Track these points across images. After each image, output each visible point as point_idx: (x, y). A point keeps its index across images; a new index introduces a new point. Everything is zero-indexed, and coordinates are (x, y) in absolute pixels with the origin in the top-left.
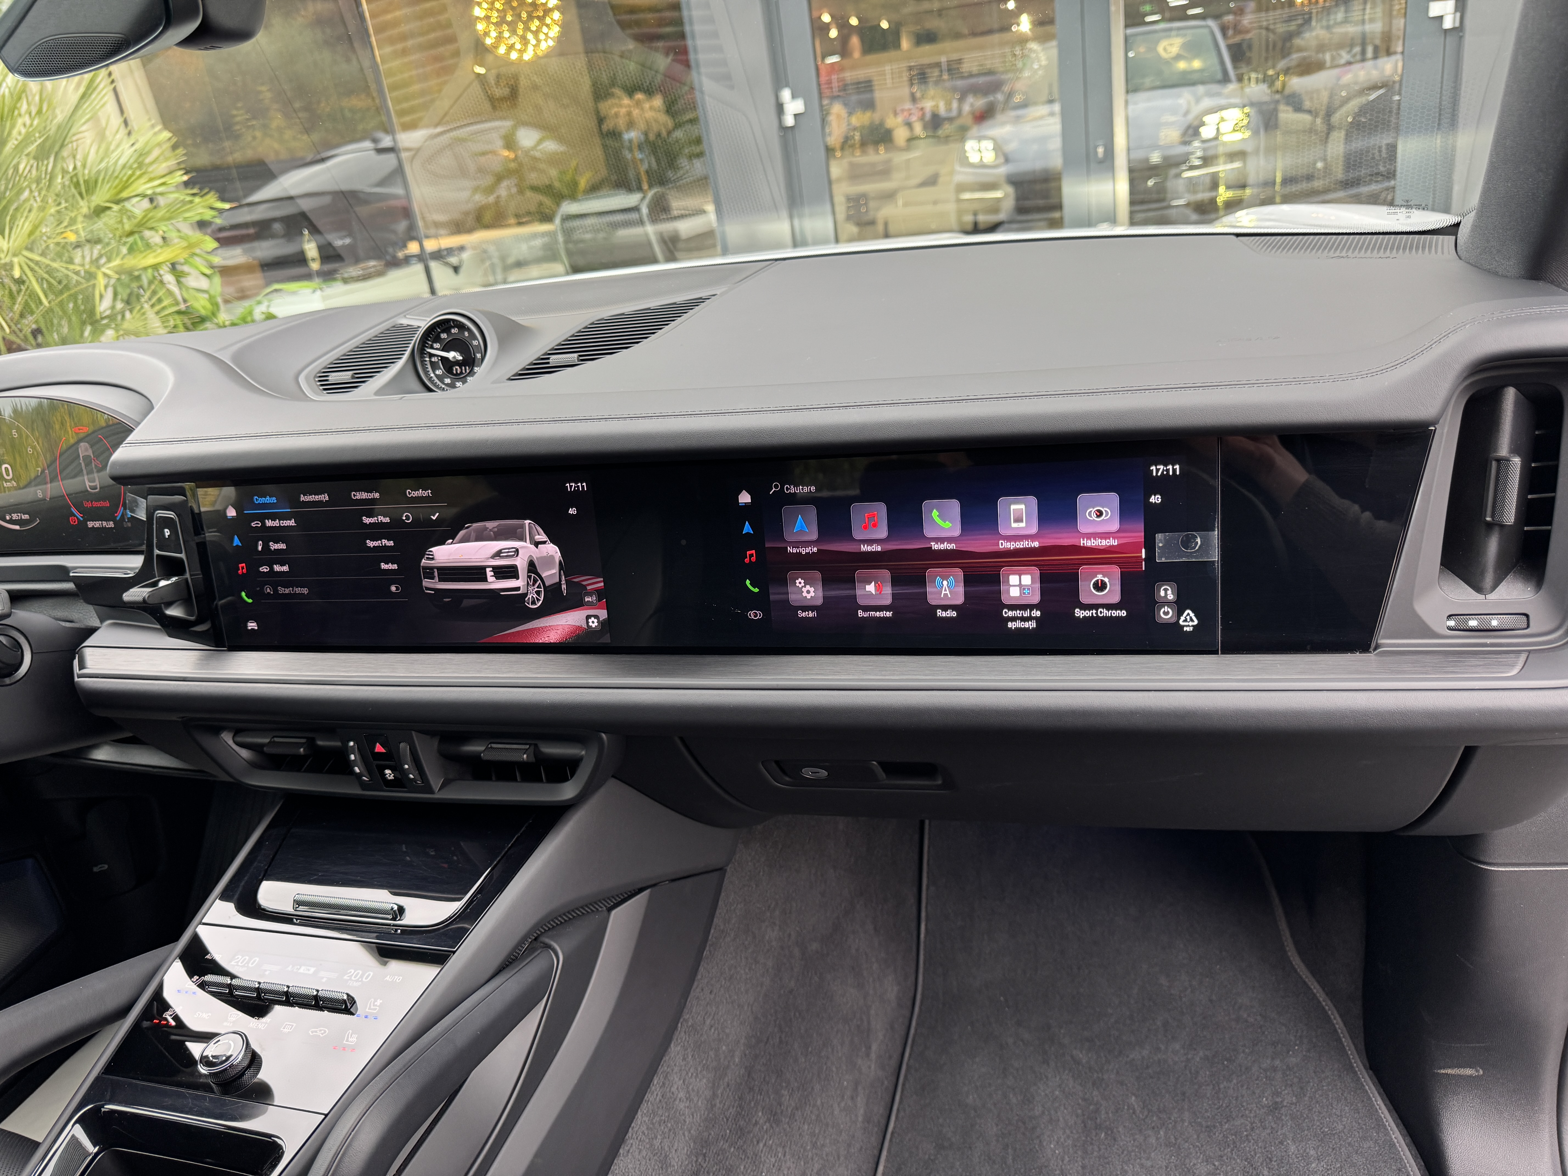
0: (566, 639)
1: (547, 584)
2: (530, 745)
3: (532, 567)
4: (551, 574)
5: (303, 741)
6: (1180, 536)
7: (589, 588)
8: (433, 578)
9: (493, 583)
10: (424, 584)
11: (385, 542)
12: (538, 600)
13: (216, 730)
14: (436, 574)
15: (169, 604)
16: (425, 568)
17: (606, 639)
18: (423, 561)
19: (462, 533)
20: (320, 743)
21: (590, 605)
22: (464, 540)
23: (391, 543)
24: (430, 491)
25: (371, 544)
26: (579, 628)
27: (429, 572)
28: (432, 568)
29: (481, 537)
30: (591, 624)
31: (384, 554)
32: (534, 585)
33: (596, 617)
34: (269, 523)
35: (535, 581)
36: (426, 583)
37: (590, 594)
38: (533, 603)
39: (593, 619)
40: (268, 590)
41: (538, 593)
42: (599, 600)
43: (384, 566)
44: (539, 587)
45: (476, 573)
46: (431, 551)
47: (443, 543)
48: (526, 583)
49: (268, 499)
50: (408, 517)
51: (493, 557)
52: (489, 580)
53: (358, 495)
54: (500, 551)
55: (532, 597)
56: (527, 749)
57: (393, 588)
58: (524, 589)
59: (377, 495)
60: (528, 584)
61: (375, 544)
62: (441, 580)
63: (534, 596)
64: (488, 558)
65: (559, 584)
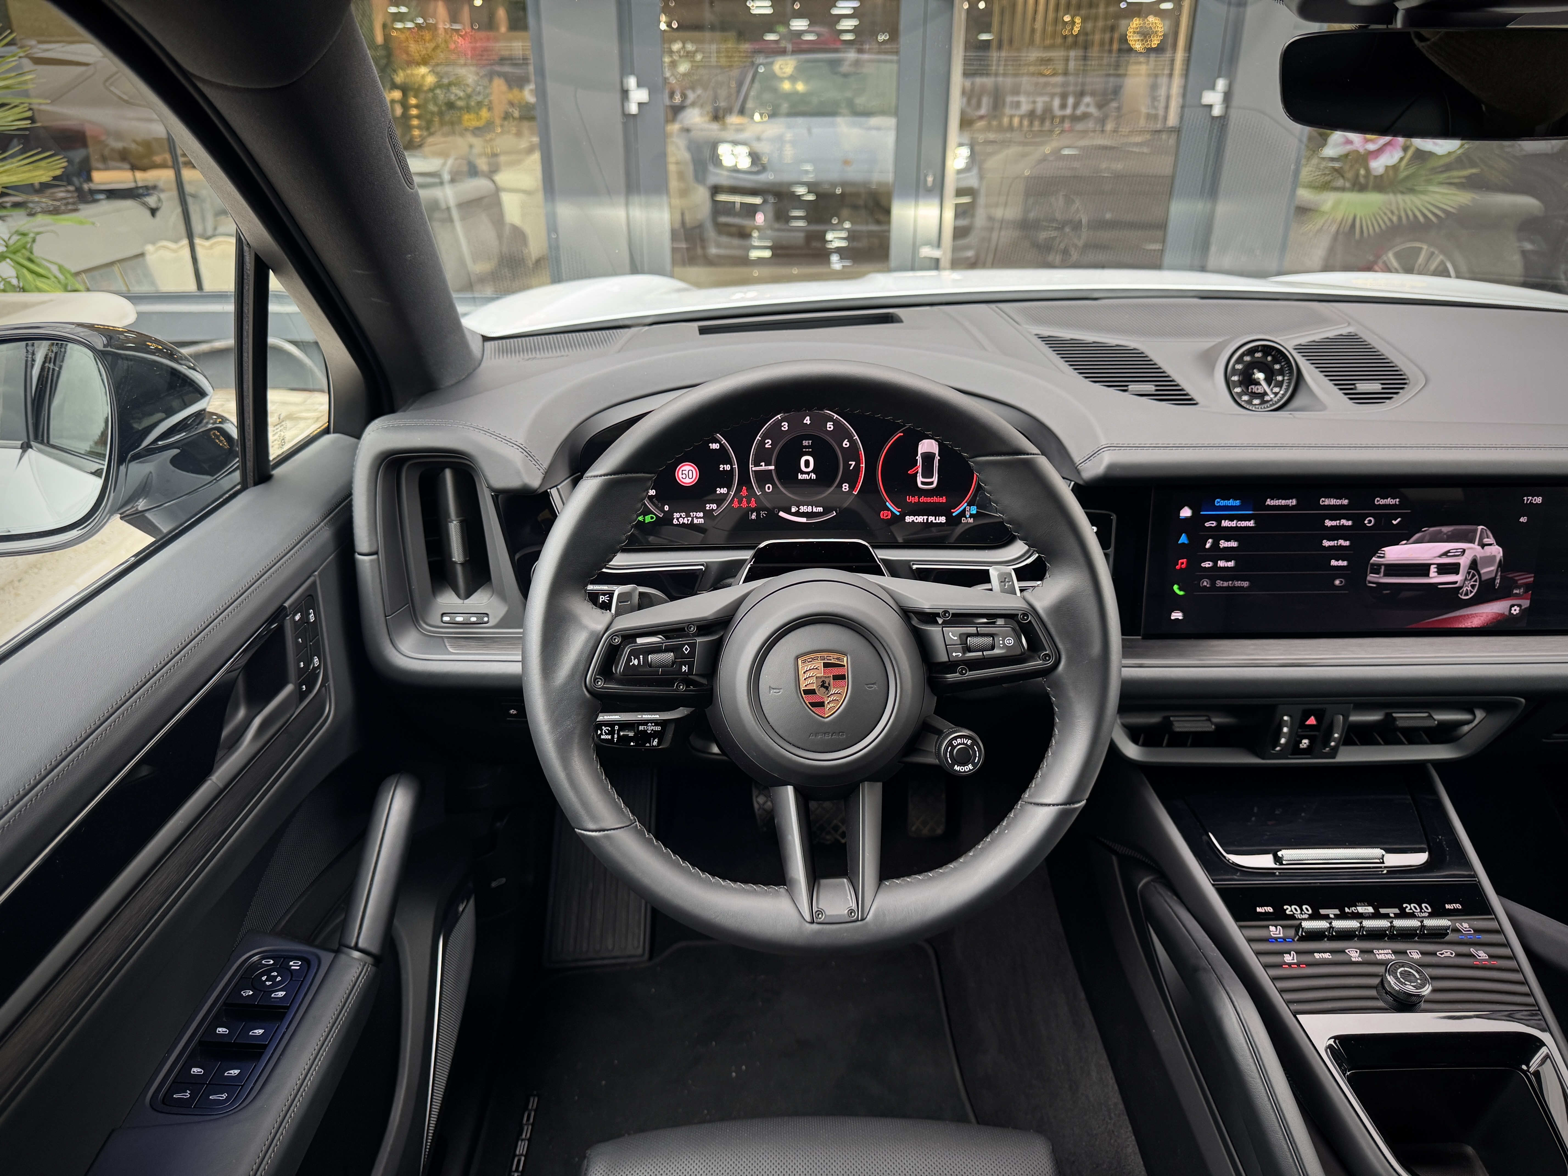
0: (1488, 624)
1: (1484, 578)
3: (1474, 564)
4: (1489, 569)
7: (1520, 582)
10: (1369, 578)
11: (1342, 542)
12: (1472, 592)
14: (1382, 570)
16: (1373, 565)
17: (1524, 624)
18: (1373, 558)
19: (1417, 535)
21: (1516, 596)
23: (1347, 543)
24: (1397, 500)
25: (1326, 543)
26: (1501, 614)
27: (1376, 569)
28: (1379, 565)
30: (1513, 611)
31: (1338, 552)
32: (1471, 579)
33: (1520, 606)
34: (1225, 523)
35: (1473, 577)
36: (1372, 577)
37: (1519, 587)
38: (1466, 594)
39: (1516, 607)
40: (1205, 584)
41: (1473, 586)
42: (1526, 592)
44: (1474, 581)
45: (1422, 569)
46: (1383, 551)
48: (1464, 577)
49: (1231, 502)
50: (1370, 521)
51: (1440, 556)
52: (1431, 575)
53: (1327, 502)
54: (1449, 552)
55: (1467, 590)
56: (1428, 716)
57: (1337, 582)
58: (1460, 583)
59: (1346, 502)
60: (1466, 579)
61: (1331, 543)
62: (1386, 575)
63: (1468, 589)
64: (1435, 557)
65: (1494, 579)
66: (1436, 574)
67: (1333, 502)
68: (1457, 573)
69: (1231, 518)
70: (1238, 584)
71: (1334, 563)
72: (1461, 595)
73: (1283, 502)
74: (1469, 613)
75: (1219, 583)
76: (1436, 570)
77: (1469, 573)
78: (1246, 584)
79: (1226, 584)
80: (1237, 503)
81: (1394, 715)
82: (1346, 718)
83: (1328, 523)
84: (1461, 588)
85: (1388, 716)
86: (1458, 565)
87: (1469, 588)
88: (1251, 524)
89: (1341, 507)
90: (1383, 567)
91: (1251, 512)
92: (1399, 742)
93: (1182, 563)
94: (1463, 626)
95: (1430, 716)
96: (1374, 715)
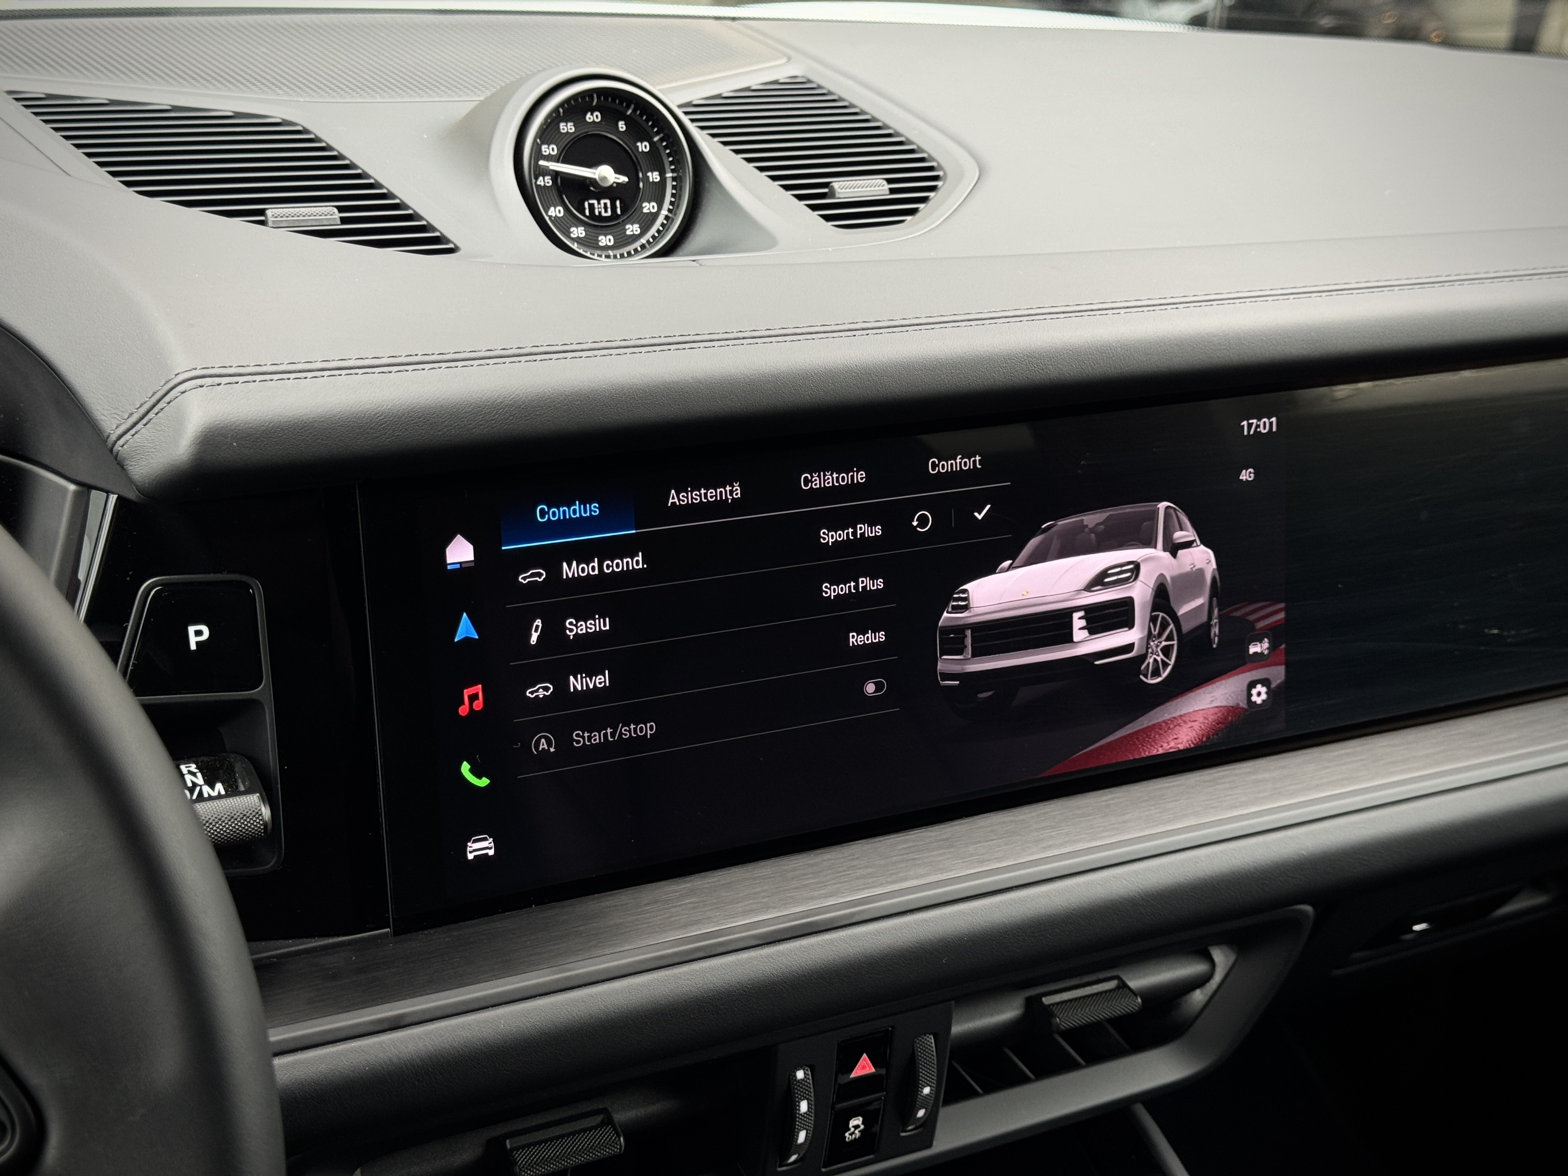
0: (1208, 738)
1: (1186, 627)
3: (1162, 597)
4: (1193, 607)
8: (960, 651)
10: (940, 666)
11: (865, 582)
12: (1165, 665)
14: (969, 641)
16: (946, 630)
17: (1280, 723)
18: (945, 614)
19: (1033, 543)
21: (1260, 660)
22: (1034, 558)
24: (978, 458)
25: (830, 591)
26: (1235, 709)
27: (954, 639)
28: (959, 630)
29: (1069, 546)
30: (1254, 698)
31: (861, 610)
32: (1160, 635)
33: (1265, 682)
34: (570, 570)
35: (1165, 626)
36: (947, 663)
37: (1260, 637)
38: (1156, 673)
39: (1259, 687)
40: (543, 745)
41: (1166, 651)
42: (1275, 646)
44: (1168, 639)
45: (1052, 626)
46: (965, 591)
47: (990, 570)
48: (1146, 633)
49: (576, 511)
50: (923, 521)
51: (1089, 588)
52: (1075, 639)
53: (820, 480)
54: (1104, 574)
55: (1155, 660)
56: (1118, 988)
57: (870, 688)
58: (1140, 646)
59: (860, 477)
60: (1150, 636)
61: (842, 589)
62: (977, 653)
63: (1159, 659)
64: (1079, 591)
65: (1207, 626)
66: (1085, 633)
67: (831, 479)
68: (1129, 623)
69: (582, 554)
70: (627, 731)
71: (855, 639)
72: (1146, 677)
73: (712, 495)
74: (1167, 717)
75: (580, 738)
76: (1083, 623)
77: (1153, 619)
78: (649, 729)
79: (597, 738)
80: (594, 509)
81: (1046, 1000)
82: (941, 1034)
83: (828, 537)
84: (1142, 658)
85: (1033, 1004)
86: (1128, 603)
87: (1160, 657)
88: (637, 562)
89: (852, 490)
90: (969, 633)
91: (634, 532)
92: (1067, 1066)
93: (473, 698)
94: (1161, 751)
95: (1123, 986)
96: (1002, 1012)
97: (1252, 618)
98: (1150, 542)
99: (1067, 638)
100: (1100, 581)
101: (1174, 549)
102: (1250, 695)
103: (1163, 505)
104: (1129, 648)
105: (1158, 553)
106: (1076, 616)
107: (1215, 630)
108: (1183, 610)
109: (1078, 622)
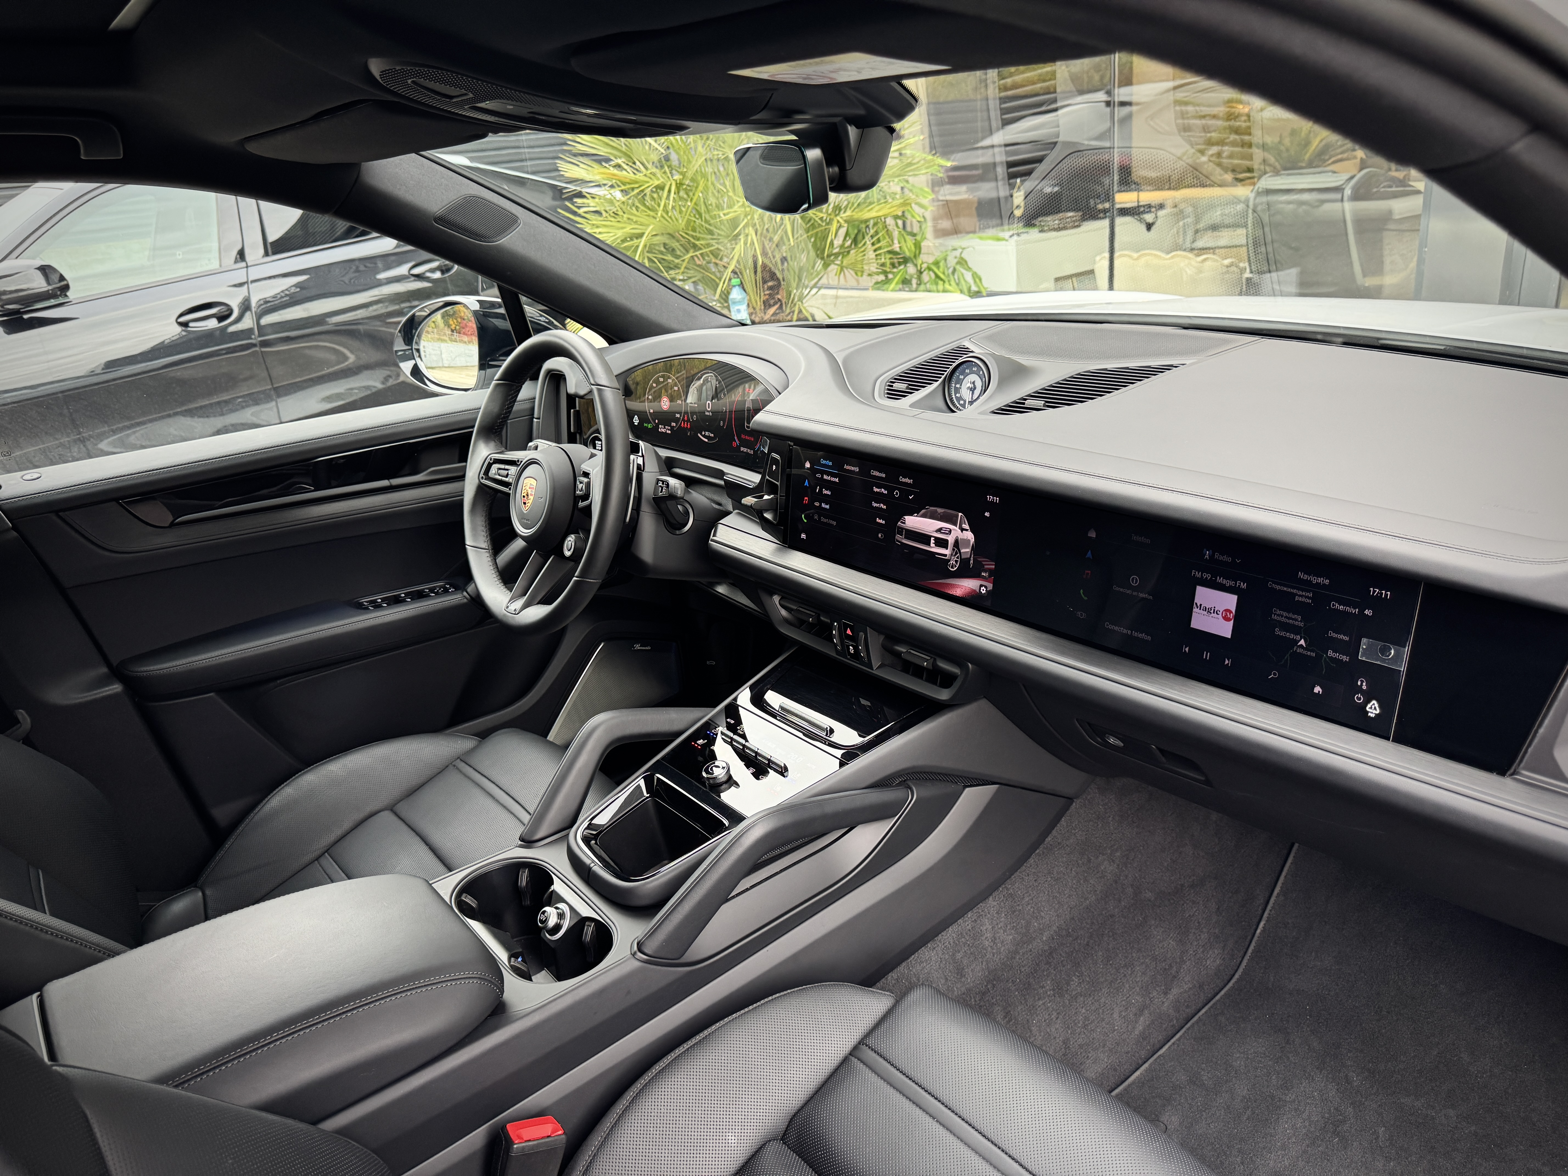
0: (966, 596)
1: (963, 557)
2: (931, 657)
3: (957, 543)
4: (966, 551)
5: (814, 614)
6: (1380, 644)
7: (986, 567)
8: (902, 535)
9: (934, 549)
10: (896, 537)
11: (882, 505)
13: (771, 594)
15: (767, 511)
16: (899, 528)
17: (988, 603)
19: (923, 511)
20: (822, 618)
21: (984, 578)
22: (924, 516)
23: (885, 507)
24: (912, 480)
26: (975, 591)
27: (901, 530)
28: (902, 529)
29: (933, 516)
30: (981, 591)
31: (879, 513)
32: (955, 555)
33: (986, 587)
34: (825, 477)
35: (956, 553)
36: (898, 537)
37: (985, 571)
38: (952, 567)
41: (956, 561)
42: (990, 576)
43: (878, 520)
44: (957, 558)
45: (925, 538)
46: (904, 518)
47: (911, 515)
49: (828, 463)
50: (897, 494)
51: (937, 531)
52: (931, 546)
53: (874, 473)
54: (941, 529)
55: (952, 563)
56: (930, 660)
57: (880, 535)
58: (949, 556)
59: (884, 476)
60: (952, 554)
61: (877, 505)
62: (906, 538)
63: (954, 563)
64: (934, 531)
65: (969, 559)
66: (934, 545)
67: (877, 474)
69: (828, 474)
70: (831, 522)
72: (949, 567)
73: (852, 468)
74: (954, 583)
76: (934, 541)
77: (954, 550)
78: (834, 523)
80: (831, 463)
83: (875, 489)
86: (947, 541)
88: (837, 480)
89: (882, 479)
90: (904, 531)
91: (837, 472)
93: (806, 500)
94: (951, 593)
97: (984, 563)
98: (955, 525)
99: (929, 544)
100: (939, 530)
101: (962, 530)
102: (980, 589)
103: (960, 514)
104: (945, 555)
105: (957, 528)
106: (932, 539)
107: (972, 562)
108: (962, 551)
109: (932, 541)
